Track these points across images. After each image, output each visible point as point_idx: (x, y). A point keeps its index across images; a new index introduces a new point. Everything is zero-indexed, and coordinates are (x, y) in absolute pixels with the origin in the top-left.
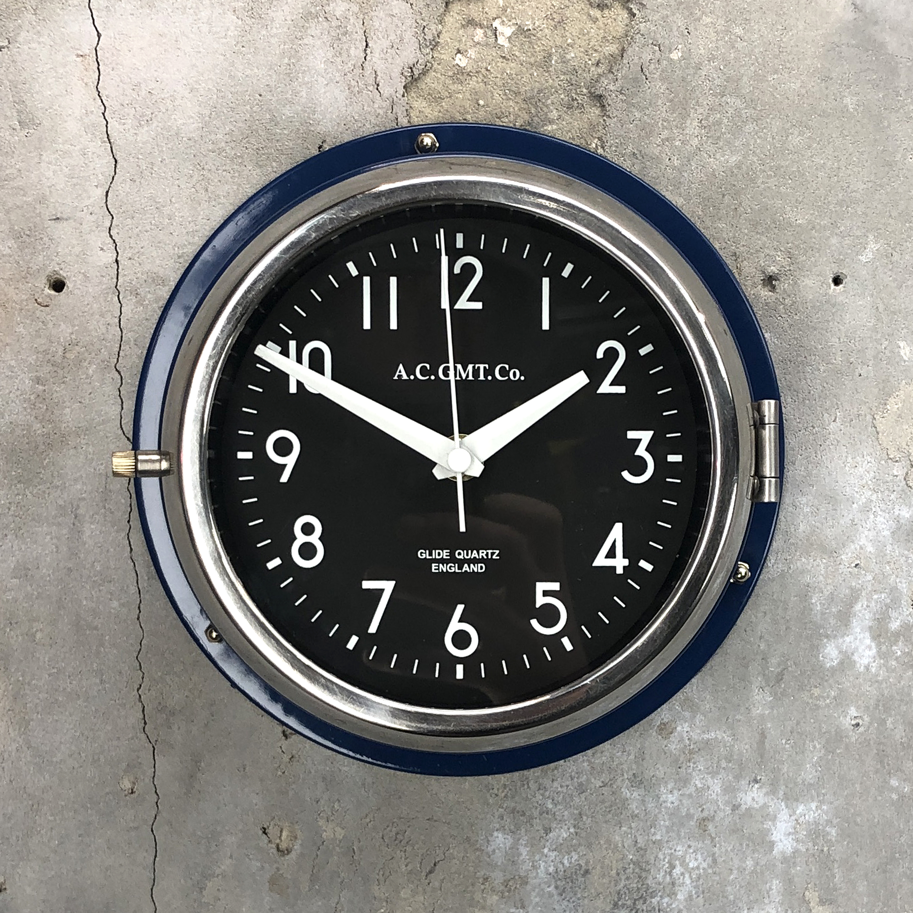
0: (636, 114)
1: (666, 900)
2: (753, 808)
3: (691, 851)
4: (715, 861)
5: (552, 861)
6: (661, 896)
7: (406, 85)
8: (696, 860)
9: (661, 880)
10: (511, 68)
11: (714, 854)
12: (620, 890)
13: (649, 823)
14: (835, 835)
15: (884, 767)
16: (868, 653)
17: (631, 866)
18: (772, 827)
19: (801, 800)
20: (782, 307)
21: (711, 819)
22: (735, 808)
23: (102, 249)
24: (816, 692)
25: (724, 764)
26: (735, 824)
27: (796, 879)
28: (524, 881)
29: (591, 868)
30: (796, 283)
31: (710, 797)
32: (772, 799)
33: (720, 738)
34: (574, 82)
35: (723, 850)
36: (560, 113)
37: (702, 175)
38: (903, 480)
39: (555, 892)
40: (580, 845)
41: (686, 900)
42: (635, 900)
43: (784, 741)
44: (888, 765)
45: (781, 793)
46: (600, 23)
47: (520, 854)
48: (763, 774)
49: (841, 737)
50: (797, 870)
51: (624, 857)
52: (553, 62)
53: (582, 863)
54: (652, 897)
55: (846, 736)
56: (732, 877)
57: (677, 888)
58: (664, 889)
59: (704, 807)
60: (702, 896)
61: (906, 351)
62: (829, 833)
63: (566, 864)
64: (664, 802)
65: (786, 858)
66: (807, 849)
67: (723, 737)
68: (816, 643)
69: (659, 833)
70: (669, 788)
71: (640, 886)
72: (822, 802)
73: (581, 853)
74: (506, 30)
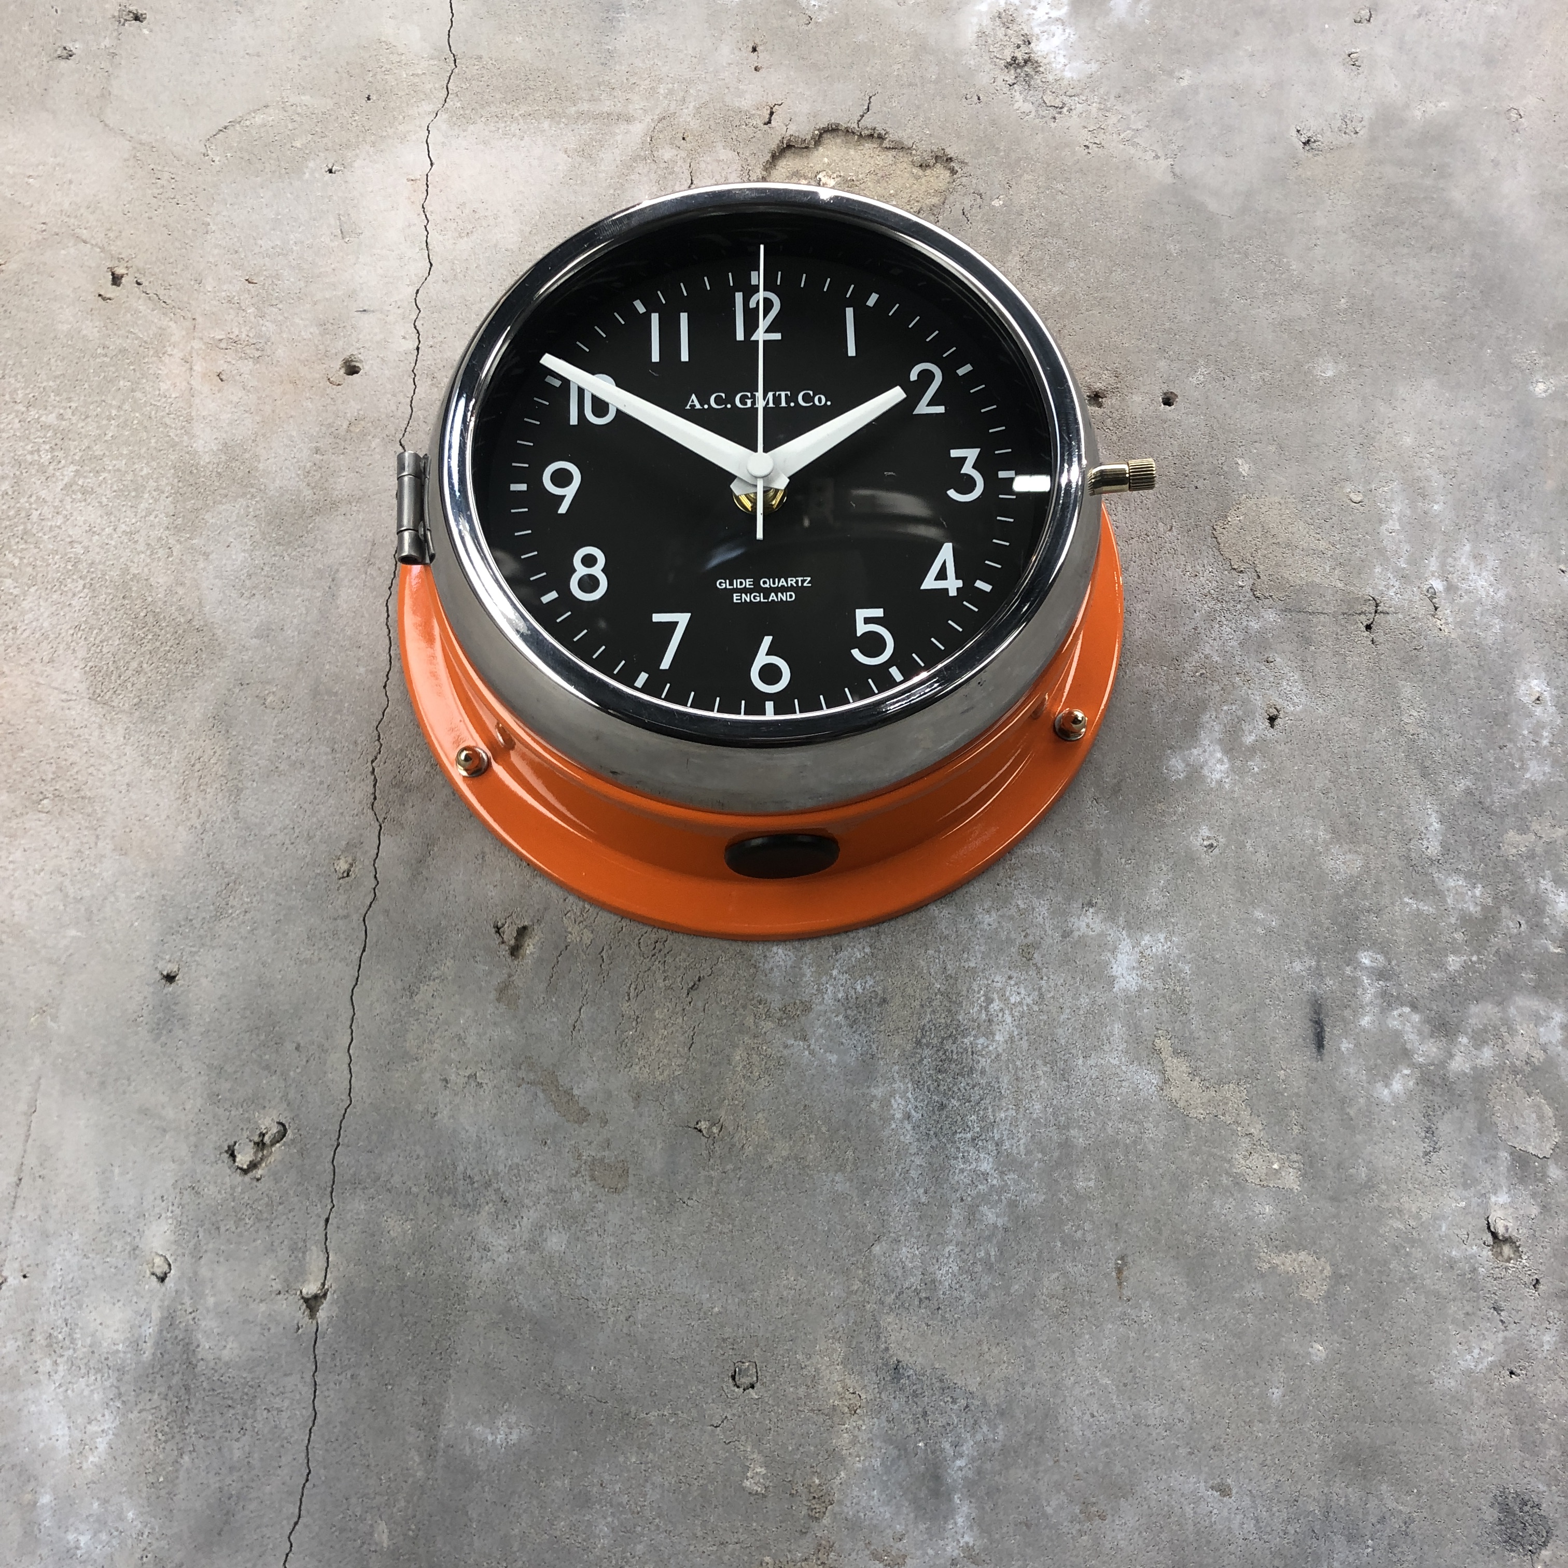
1: (981, 1040)
2: (1087, 936)
3: (1012, 983)
4: (1041, 996)
5: (842, 985)
6: (975, 1036)
8: (1019, 994)
9: (975, 1015)
11: (1040, 988)
12: (925, 1025)
13: (961, 947)
14: (1189, 972)
15: (1246, 896)
16: (1219, 767)
18: (1112, 959)
19: (1146, 929)
20: (1108, 419)
21: (1036, 946)
22: (1066, 935)
23: (404, 338)
24: (1160, 807)
25: (1051, 883)
26: (1066, 954)
27: (1143, 1023)
28: (807, 1008)
29: (888, 997)
30: (1123, 399)
31: (1035, 920)
32: (1112, 928)
33: (1047, 853)
35: (1052, 984)
38: (1249, 590)
39: (844, 1023)
40: (877, 968)
41: (1006, 1042)
42: (943, 1039)
43: (1123, 861)
44: (1251, 894)
45: (1121, 920)
46: (922, 180)
47: (804, 975)
48: (1099, 897)
49: (1192, 859)
50: (1143, 1013)
51: (931, 985)
53: (879, 989)
54: (964, 1036)
55: (1198, 859)
56: (1063, 1017)
57: (995, 1027)
58: (979, 1027)
59: (1028, 931)
60: (1026, 1038)
61: (1244, 468)
62: (1181, 971)
63: (859, 990)
64: (979, 923)
65: (1129, 997)
66: (1155, 988)
67: (1050, 852)
68: (1158, 754)
69: (973, 959)
70: (986, 907)
71: (949, 1022)
72: (1172, 933)
73: (878, 979)
74: (829, 181)
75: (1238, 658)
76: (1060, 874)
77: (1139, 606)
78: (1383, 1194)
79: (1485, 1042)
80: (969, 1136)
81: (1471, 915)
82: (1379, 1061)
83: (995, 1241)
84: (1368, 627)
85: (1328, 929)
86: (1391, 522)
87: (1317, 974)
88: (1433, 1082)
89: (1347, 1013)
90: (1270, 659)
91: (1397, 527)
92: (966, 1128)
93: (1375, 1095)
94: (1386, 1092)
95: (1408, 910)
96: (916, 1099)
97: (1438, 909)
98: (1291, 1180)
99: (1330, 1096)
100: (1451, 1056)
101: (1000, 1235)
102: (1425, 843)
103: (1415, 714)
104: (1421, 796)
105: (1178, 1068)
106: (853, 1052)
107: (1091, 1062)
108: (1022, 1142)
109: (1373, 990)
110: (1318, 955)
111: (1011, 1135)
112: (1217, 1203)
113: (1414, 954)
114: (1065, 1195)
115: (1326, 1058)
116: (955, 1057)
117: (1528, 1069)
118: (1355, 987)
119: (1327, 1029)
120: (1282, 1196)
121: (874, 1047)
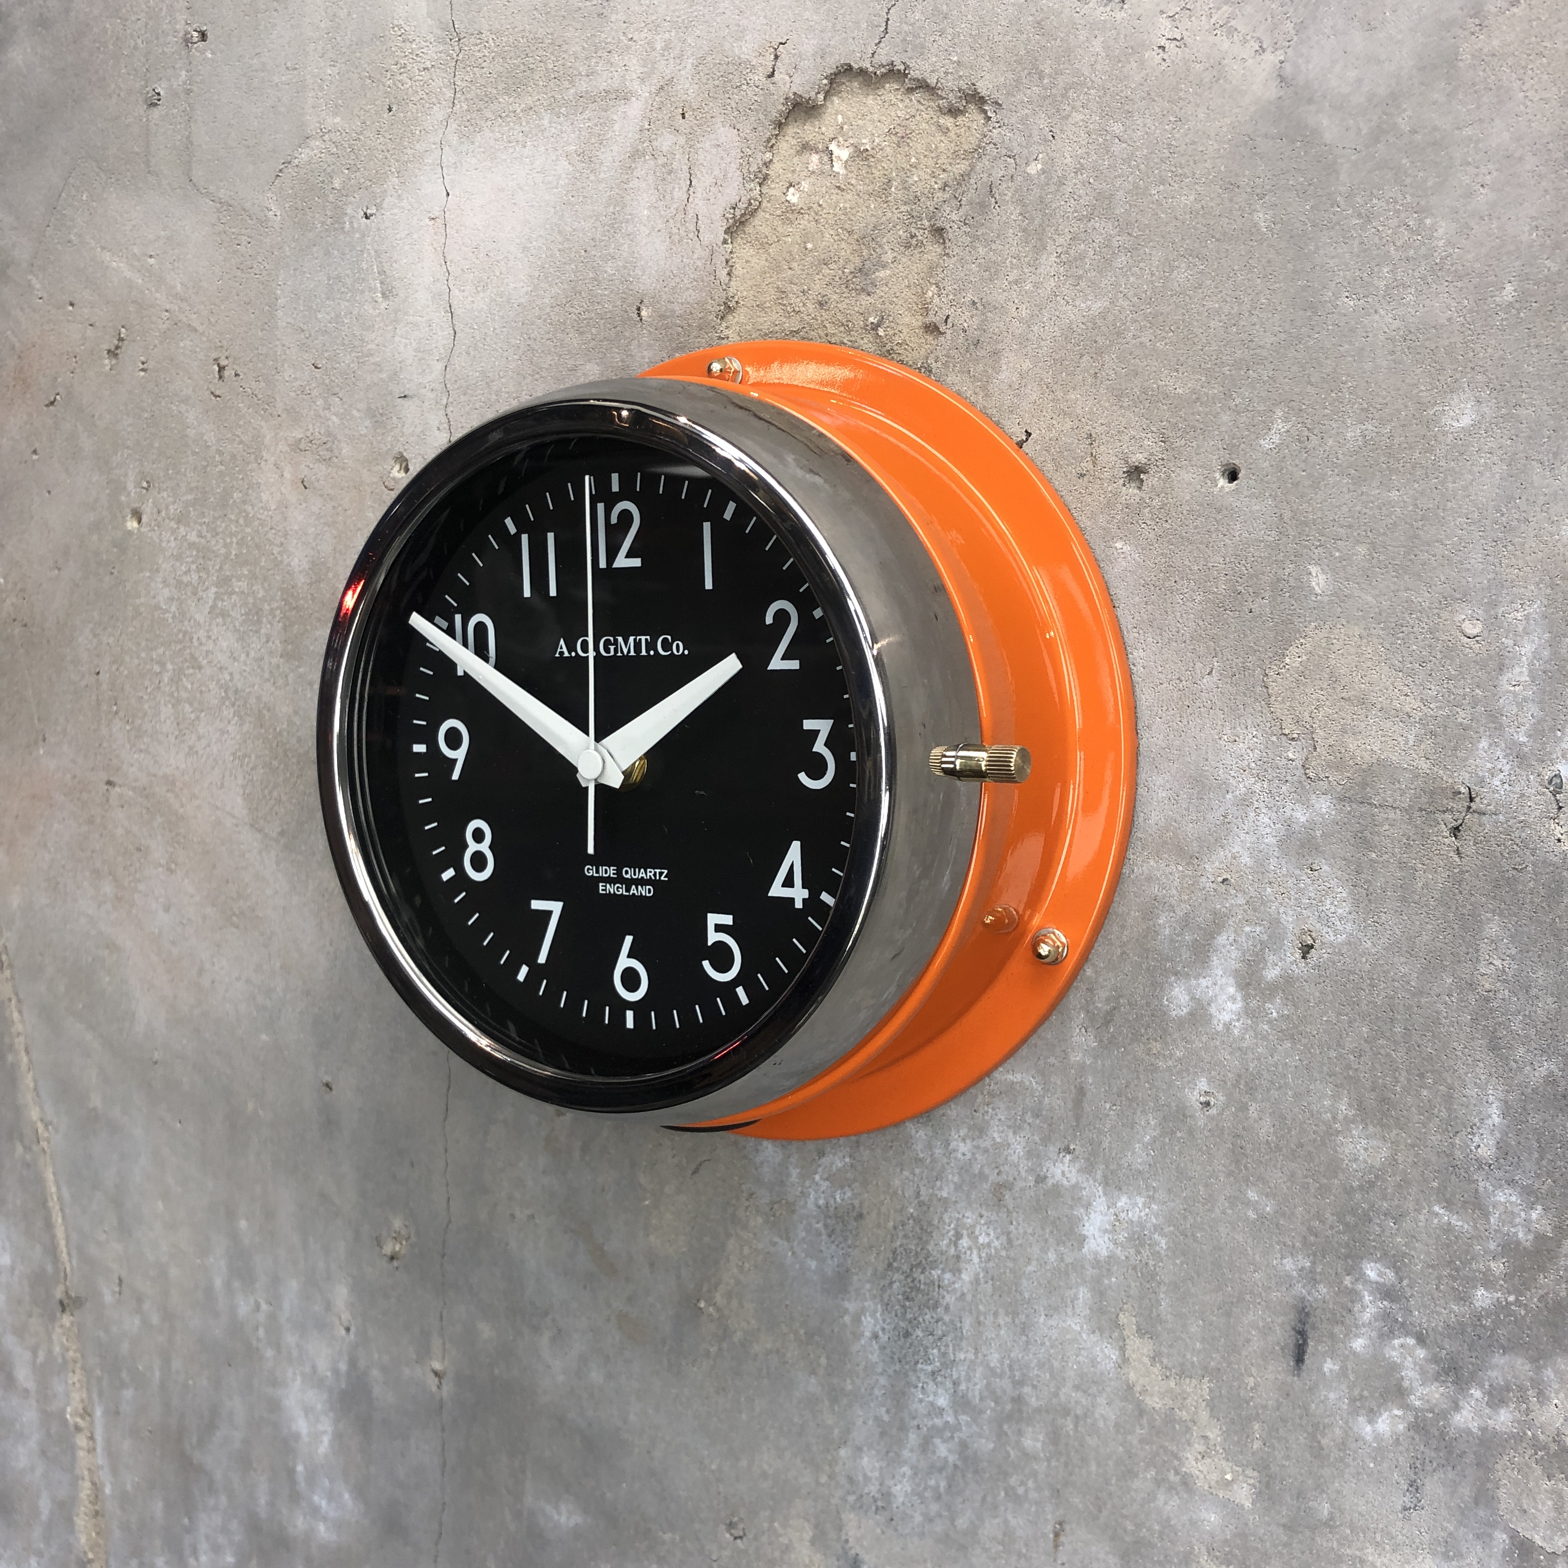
0: (980, 250)
1: (948, 1276)
2: (1062, 1186)
3: (983, 1222)
4: (1010, 1241)
5: (823, 1192)
6: (943, 1270)
7: (729, 228)
8: (988, 1235)
9: (944, 1248)
10: (846, 201)
11: (1009, 1233)
12: (896, 1248)
13: (935, 1174)
14: (1164, 1247)
15: (1241, 1171)
16: (1230, 1006)
17: (911, 1221)
18: (1084, 1216)
19: (1124, 1188)
20: (1147, 510)
22: (1040, 1179)
24: (1156, 1047)
25: (1029, 1118)
26: (1038, 1201)
27: (1109, 1292)
28: (791, 1208)
29: (865, 1212)
30: (1169, 477)
31: (1009, 1158)
32: (1087, 1180)
33: (1028, 1083)
34: (915, 214)
35: (1021, 1231)
36: (895, 254)
37: (1056, 329)
38: (1300, 766)
39: (823, 1231)
40: (855, 1180)
41: (971, 1282)
42: (913, 1266)
43: (1108, 1106)
44: (1246, 1168)
45: (1099, 1174)
46: (952, 134)
47: (788, 1175)
48: (1078, 1143)
49: (1184, 1115)
50: (1111, 1281)
51: (902, 1209)
52: (893, 189)
53: (856, 1203)
54: (931, 1269)
55: (1190, 1117)
56: (1030, 1268)
57: (962, 1265)
58: (947, 1260)
59: (1002, 1168)
60: (991, 1282)
61: (1319, 580)
62: (1157, 1244)
63: (838, 1199)
64: (954, 1150)
65: (1098, 1262)
66: (1127, 1257)
67: (1031, 1083)
68: (1159, 980)
69: (946, 1189)
70: (962, 1134)
71: (919, 1249)
72: (1152, 1198)
73: (855, 1191)
74: (842, 153)
75: (1273, 861)
76: (1040, 1110)
77: (1160, 781)
78: (1346, 1538)
79: (1503, 1402)
80: (929, 1368)
81: (1518, 1243)
82: (1365, 1393)
83: (944, 1474)
84: (1456, 831)
85: (1332, 1227)
86: (1517, 670)
87: (1311, 1277)
88: (1427, 1432)
89: (1337, 1329)
90: (1315, 867)
91: (1525, 678)
92: (928, 1361)
93: (1355, 1429)
94: (1368, 1429)
95: (1436, 1221)
96: (884, 1321)
97: (1475, 1227)
98: (1243, 1495)
99: (1301, 1418)
100: (1457, 1408)
101: (950, 1470)
102: (1476, 1139)
103: (1498, 963)
104: (1483, 1077)
105: (1140, 1348)
106: (830, 1262)
107: (1052, 1322)
108: (978, 1387)
109: (1374, 1310)
110: (1315, 1255)
111: (969, 1379)
112: (1161, 1497)
113: (1432, 1277)
114: (1013, 1449)
115: (1304, 1374)
116: (922, 1287)
117: (1554, 1447)
118: (1352, 1302)
119: (1311, 1343)
120: (1232, 1510)
121: (849, 1261)
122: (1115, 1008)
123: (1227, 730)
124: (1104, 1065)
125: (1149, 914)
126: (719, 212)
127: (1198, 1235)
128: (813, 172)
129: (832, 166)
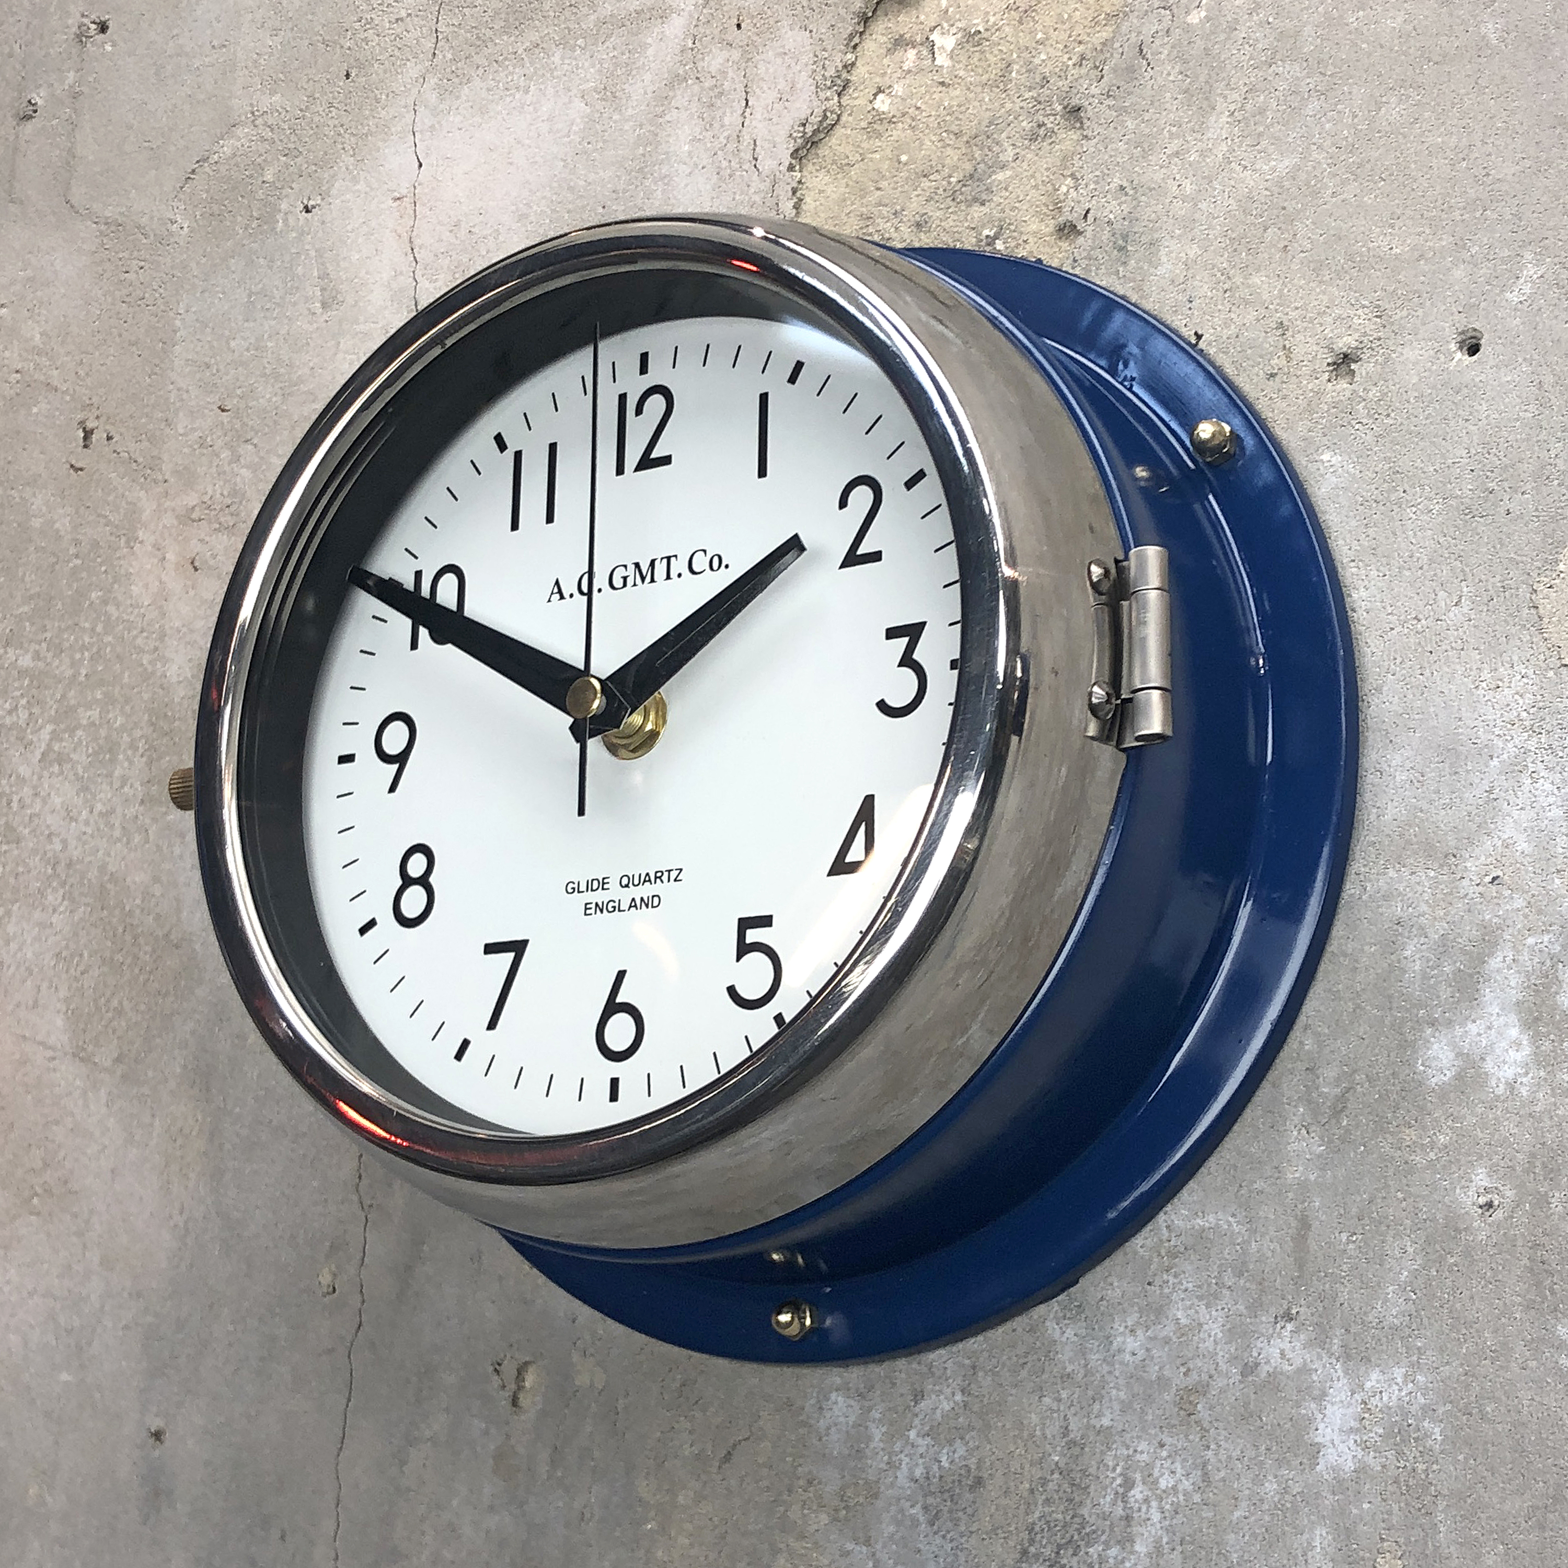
0: (1129, 124)
1: (1113, 1551)
2: (1281, 1374)
3: (1164, 1454)
4: (1206, 1477)
5: (921, 1456)
6: (1106, 1544)
7: (796, 151)
8: (1174, 1473)
9: (1107, 1509)
10: (952, 97)
11: (1205, 1465)
12: (1034, 1523)
13: (1090, 1393)
14: (1439, 1438)
15: (1545, 1298)
16: (1513, 1055)
17: (1056, 1476)
18: (1317, 1413)
19: (1374, 1359)
22: (1249, 1369)
24: (1410, 1135)
25: (1229, 1279)
26: (1246, 1405)
27: (1361, 1527)
28: (873, 1491)
29: (986, 1476)
30: (1388, 360)
31: (1201, 1346)
32: (1320, 1358)
33: (1225, 1227)
34: (1042, 99)
35: (1223, 1456)
36: (1018, 150)
37: (1232, 202)
39: (922, 1517)
40: (971, 1428)
41: (1149, 1555)
42: (1060, 1546)
43: (1344, 1237)
44: (1553, 1292)
45: (1335, 1345)
47: (870, 1439)
48: (1303, 1302)
49: (1457, 1230)
50: (1362, 1510)
51: (1043, 1459)
52: (1014, 74)
53: (973, 1463)
54: (1088, 1545)
55: (1466, 1229)
56: (1238, 1513)
57: (1136, 1529)
58: (1112, 1526)
59: (1191, 1364)
60: (1179, 1548)
62: (1428, 1435)
63: (945, 1464)
64: (1120, 1351)
65: (1340, 1482)
66: (1384, 1467)
67: (1230, 1225)
68: (1410, 1037)
69: (1107, 1413)
70: (1129, 1324)
71: (1068, 1518)
72: (1416, 1366)
73: (971, 1444)
74: (945, 42)
76: (1244, 1263)
77: (1397, 759)
122: (1348, 1090)
123: (1486, 675)
124: (1335, 1177)
125: (1391, 945)
126: (784, 133)
127: (1488, 1409)
128: (909, 71)
129: (934, 59)
